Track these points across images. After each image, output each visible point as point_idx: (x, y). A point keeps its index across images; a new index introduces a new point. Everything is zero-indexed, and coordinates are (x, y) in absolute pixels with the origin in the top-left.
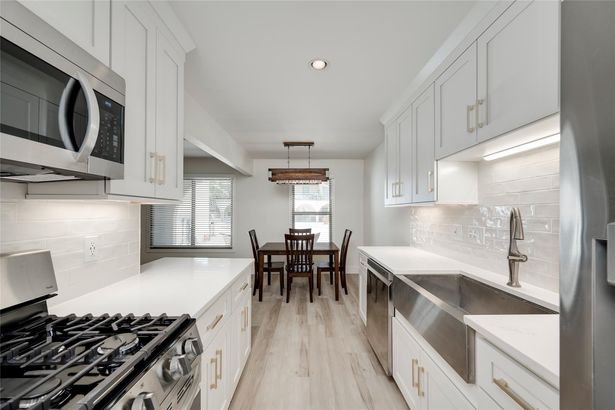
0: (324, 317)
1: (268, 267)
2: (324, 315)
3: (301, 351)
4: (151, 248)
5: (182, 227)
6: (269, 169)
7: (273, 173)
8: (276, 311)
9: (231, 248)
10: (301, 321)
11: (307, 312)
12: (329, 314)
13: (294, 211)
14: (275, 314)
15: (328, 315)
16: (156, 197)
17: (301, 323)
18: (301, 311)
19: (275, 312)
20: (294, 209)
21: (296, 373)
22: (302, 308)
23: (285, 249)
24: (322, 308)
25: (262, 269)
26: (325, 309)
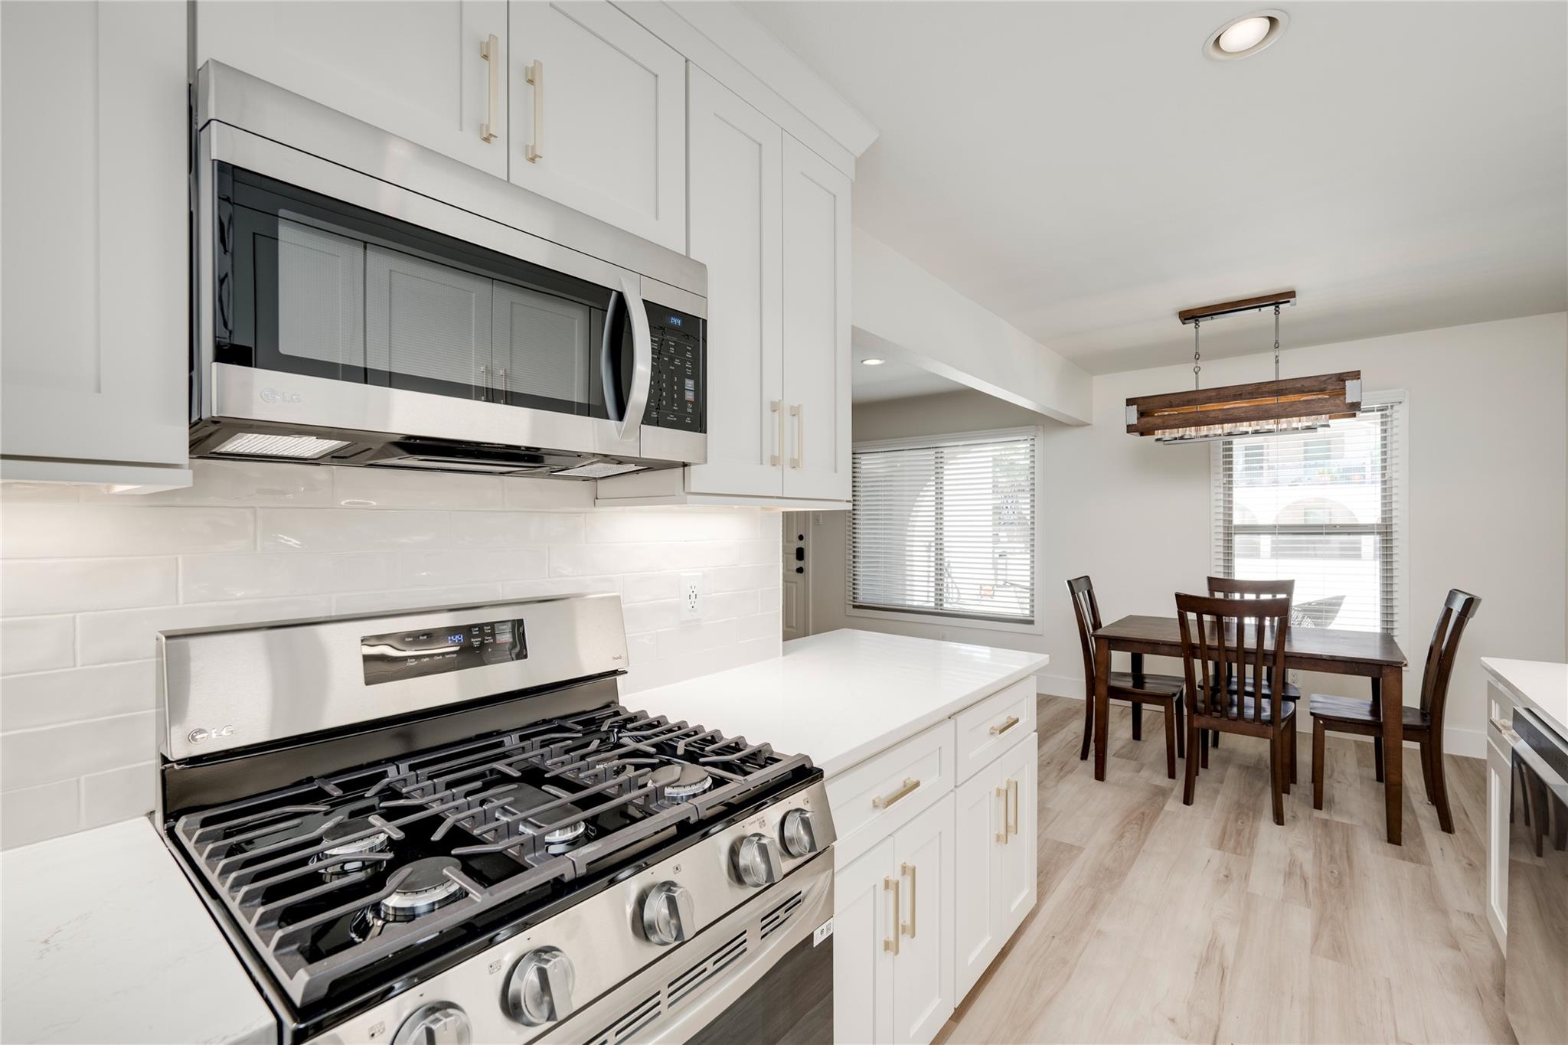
0: (1321, 885)
1: (1134, 686)
2: (1320, 879)
3: (1205, 962)
4: (855, 607)
5: (926, 564)
6: (1128, 400)
7: (1140, 409)
8: (1142, 821)
9: (1031, 622)
10: (1224, 872)
11: (1252, 849)
12: (1347, 881)
13: (1230, 522)
14: (1136, 826)
15: (1340, 883)
16: (785, 496)
17: (1222, 876)
18: (1233, 840)
19: (1139, 822)
20: (1230, 515)
21: (1172, 1020)
22: (1239, 833)
23: (1176, 637)
24: (1321, 853)
25: (1105, 688)
26: (1332, 859)
